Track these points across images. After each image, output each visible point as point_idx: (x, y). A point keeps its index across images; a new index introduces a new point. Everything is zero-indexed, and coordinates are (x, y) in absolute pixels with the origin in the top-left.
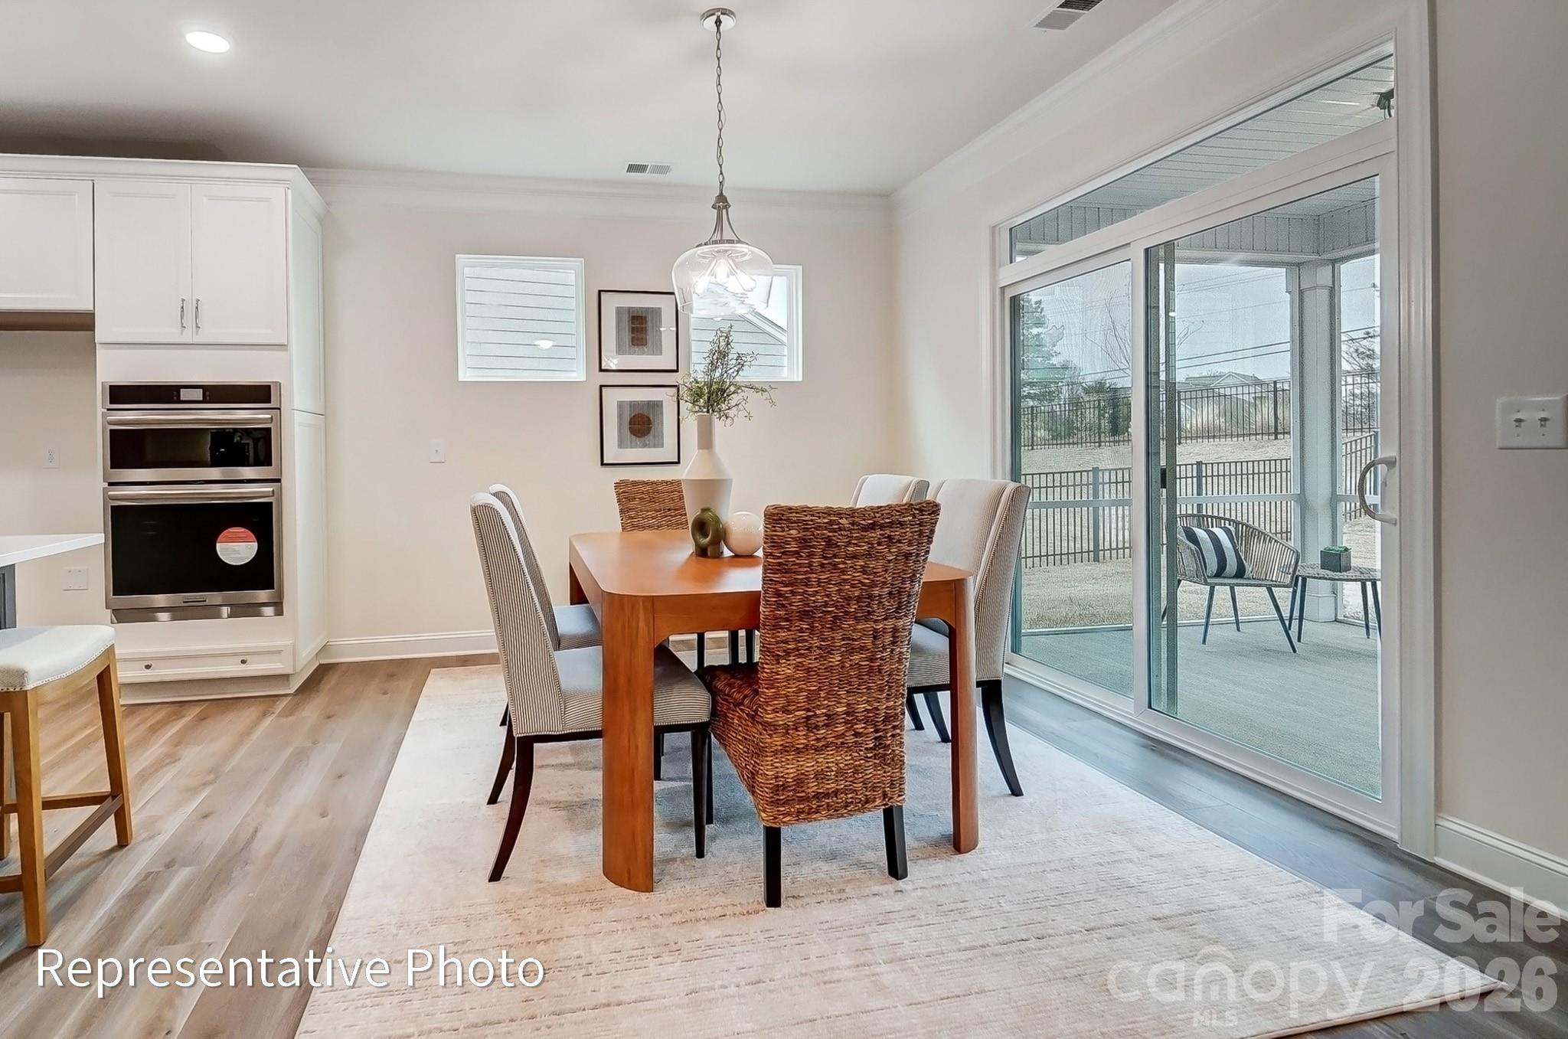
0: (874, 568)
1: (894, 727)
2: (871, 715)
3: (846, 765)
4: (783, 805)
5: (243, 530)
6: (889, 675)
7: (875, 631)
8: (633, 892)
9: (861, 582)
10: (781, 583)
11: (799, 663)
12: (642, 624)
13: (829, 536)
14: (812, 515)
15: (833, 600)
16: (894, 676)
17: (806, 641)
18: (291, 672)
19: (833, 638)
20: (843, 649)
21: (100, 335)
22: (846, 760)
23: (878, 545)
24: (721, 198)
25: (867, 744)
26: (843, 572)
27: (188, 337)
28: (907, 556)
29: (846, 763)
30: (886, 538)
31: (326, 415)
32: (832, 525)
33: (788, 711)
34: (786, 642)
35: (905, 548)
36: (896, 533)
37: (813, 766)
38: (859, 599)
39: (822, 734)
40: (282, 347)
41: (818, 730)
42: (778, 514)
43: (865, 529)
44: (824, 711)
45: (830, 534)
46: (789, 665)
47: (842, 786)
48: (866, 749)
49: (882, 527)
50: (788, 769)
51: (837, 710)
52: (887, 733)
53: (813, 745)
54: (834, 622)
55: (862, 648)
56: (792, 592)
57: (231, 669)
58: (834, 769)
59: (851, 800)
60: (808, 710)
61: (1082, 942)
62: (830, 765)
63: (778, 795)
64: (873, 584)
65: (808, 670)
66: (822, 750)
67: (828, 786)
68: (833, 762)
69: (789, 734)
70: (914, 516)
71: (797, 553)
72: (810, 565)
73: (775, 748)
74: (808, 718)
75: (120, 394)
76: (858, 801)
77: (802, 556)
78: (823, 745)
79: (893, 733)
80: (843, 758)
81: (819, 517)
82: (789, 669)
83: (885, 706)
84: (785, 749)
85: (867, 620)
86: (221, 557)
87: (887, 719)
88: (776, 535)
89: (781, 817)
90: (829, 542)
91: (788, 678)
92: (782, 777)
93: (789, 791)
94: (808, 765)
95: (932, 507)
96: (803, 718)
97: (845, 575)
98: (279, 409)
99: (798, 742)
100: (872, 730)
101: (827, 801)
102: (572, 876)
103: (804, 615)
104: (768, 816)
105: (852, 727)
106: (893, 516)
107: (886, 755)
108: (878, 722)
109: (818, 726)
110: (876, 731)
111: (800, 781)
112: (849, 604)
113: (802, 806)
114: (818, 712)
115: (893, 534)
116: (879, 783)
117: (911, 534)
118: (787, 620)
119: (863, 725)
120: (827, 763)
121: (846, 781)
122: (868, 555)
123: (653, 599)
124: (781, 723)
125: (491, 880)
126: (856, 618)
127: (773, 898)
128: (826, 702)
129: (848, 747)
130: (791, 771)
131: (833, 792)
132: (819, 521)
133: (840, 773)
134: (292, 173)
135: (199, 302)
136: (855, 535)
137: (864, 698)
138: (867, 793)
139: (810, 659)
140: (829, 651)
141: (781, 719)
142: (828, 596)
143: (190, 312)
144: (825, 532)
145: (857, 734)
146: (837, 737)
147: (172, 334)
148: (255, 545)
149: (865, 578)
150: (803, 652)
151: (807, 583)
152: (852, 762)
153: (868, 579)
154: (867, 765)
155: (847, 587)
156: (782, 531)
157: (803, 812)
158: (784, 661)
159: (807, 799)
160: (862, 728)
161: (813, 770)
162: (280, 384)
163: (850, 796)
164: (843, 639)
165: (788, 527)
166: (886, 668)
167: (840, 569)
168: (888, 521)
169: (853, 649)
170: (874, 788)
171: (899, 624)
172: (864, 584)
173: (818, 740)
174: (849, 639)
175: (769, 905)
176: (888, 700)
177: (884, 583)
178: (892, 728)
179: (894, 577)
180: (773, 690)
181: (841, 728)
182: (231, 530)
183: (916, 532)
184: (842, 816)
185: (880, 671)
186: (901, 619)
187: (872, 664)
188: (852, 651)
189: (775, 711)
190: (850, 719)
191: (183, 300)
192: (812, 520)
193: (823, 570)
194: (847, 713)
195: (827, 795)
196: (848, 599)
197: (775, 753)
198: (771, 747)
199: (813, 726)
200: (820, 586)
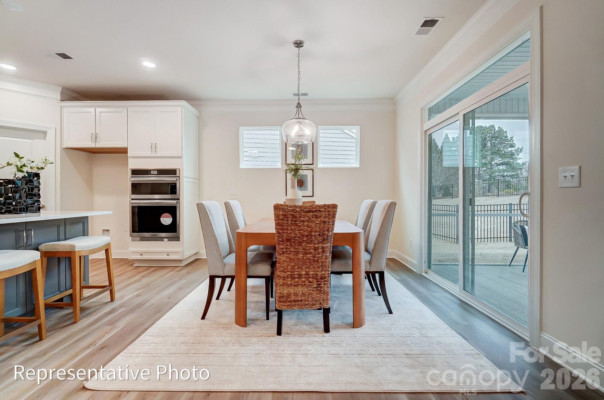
0: (311, 226)
1: (325, 281)
2: (315, 276)
3: (306, 292)
4: (283, 302)
5: (168, 214)
6: (322, 263)
7: (315, 247)
8: (240, 327)
9: (307, 230)
10: (279, 229)
11: (287, 256)
12: (243, 241)
13: (293, 214)
14: (287, 207)
15: (298, 236)
16: (324, 264)
17: (289, 249)
18: (182, 259)
19: (299, 249)
20: (303, 253)
21: (129, 155)
22: (306, 290)
23: (312, 218)
24: (299, 104)
25: (314, 286)
26: (300, 226)
27: (153, 155)
28: (324, 222)
29: (306, 291)
30: (315, 215)
31: (199, 179)
32: (294, 210)
33: (284, 272)
34: (282, 249)
35: (322, 219)
36: (318, 214)
37: (293, 291)
38: (307, 236)
39: (297, 280)
40: (180, 157)
41: (295, 279)
42: (276, 206)
43: (307, 212)
44: (297, 273)
45: (294, 213)
46: (284, 256)
47: (304, 299)
48: (314, 287)
49: (313, 212)
50: (285, 291)
51: (302, 273)
52: (322, 283)
53: (293, 284)
54: (299, 243)
55: (310, 253)
56: (283, 232)
57: (164, 257)
58: (301, 293)
59: (307, 304)
60: (291, 272)
61: (373, 357)
62: (299, 291)
63: (281, 299)
64: (311, 231)
65: (291, 259)
66: (297, 286)
67: (299, 298)
68: (301, 290)
69: (285, 280)
70: (325, 208)
71: (283, 219)
72: (288, 224)
73: (281, 284)
74: (291, 275)
75: (135, 172)
76: (310, 304)
77: (285, 220)
78: (297, 284)
79: (324, 283)
80: (304, 289)
81: (290, 208)
82: (284, 258)
83: (320, 273)
84: (283, 284)
85: (311, 243)
86: (162, 222)
87: (322, 278)
88: (276, 213)
89: (282, 306)
90: (293, 216)
91: (284, 261)
92: (283, 293)
93: (285, 298)
94: (292, 290)
95: (334, 206)
96: (290, 275)
97: (300, 227)
98: (179, 177)
99: (288, 282)
100: (316, 281)
101: (298, 303)
102: (225, 321)
103: (288, 240)
104: (278, 306)
105: (308, 279)
106: (316, 208)
107: (321, 290)
108: (318, 278)
109: (295, 278)
110: (318, 282)
111: (289, 295)
112: (304, 238)
113: (289, 304)
114: (295, 273)
115: (317, 214)
116: (318, 299)
117: (325, 215)
118: (282, 241)
119: (312, 279)
120: (299, 290)
121: (306, 297)
122: (308, 221)
123: (246, 234)
124: (282, 275)
125: (202, 319)
126: (307, 242)
127: (279, 333)
128: (298, 270)
129: (306, 286)
130: (285, 292)
131: (300, 300)
132: (289, 209)
133: (303, 294)
134: (184, 103)
135: (156, 144)
136: (302, 214)
137: (312, 270)
138: (313, 302)
139: (291, 255)
140: (297, 253)
141: (282, 274)
142: (296, 234)
143: (154, 147)
144: (292, 213)
145: (310, 282)
146: (302, 282)
147: (148, 154)
148: (172, 219)
149: (308, 229)
150: (288, 252)
151: (287, 229)
152: (308, 291)
153: (310, 229)
154: (314, 292)
155: (302, 232)
156: (278, 212)
157: (289, 306)
158: (282, 255)
159: (290, 301)
160: (312, 280)
161: (293, 292)
162: (179, 169)
163: (306, 302)
164: (303, 249)
165: (279, 211)
166: (320, 260)
167: (298, 225)
168: (315, 210)
169: (307, 253)
170: (316, 301)
171: (324, 246)
172: (308, 231)
173: (295, 282)
174: (305, 249)
175: (277, 335)
176: (322, 271)
177: (316, 231)
178: (324, 281)
179: (320, 229)
180: (279, 265)
181: (303, 279)
182: (165, 214)
183: (327, 214)
184: (303, 308)
185: (318, 261)
186: (325, 244)
187: (315, 259)
188: (307, 254)
189: (280, 272)
190: (307, 276)
191: (152, 143)
192: (287, 209)
193: (293, 225)
194: (306, 274)
195: (298, 301)
196: (303, 236)
197: (280, 285)
198: (279, 283)
199: (293, 277)
200: (292, 231)
